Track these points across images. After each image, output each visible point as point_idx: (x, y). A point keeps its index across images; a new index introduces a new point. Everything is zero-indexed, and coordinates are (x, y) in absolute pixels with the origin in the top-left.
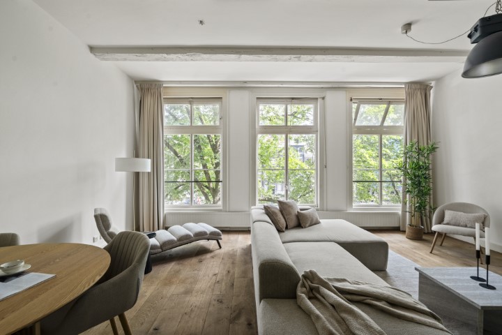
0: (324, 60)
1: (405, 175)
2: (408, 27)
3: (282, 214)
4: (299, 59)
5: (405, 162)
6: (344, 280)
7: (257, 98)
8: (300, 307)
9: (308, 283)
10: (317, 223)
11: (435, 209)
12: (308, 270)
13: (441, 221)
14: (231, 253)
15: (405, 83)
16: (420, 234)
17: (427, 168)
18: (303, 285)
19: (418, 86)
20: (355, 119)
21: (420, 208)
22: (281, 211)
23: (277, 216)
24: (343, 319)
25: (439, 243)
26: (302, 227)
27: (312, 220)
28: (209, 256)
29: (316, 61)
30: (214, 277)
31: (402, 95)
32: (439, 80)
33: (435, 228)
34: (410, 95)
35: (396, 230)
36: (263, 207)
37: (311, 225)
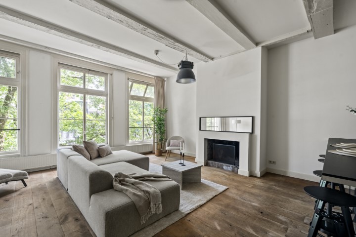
0: (115, 53)
1: (155, 124)
2: (157, 52)
3: (87, 150)
4: (99, 48)
5: (155, 117)
6: (135, 174)
7: (59, 63)
8: (116, 190)
9: (118, 179)
10: (111, 153)
11: (166, 140)
12: (117, 173)
13: (169, 145)
14: (40, 187)
15: (155, 76)
16: (161, 153)
17: (164, 121)
18: (116, 181)
19: (160, 79)
20: (130, 91)
21: (161, 140)
22: (86, 148)
23: (83, 152)
24: (138, 187)
25: (168, 156)
26: (102, 157)
27: (108, 152)
28: (14, 195)
29: (110, 52)
30: (30, 206)
31: (153, 82)
32: (168, 78)
33: (167, 148)
34: (157, 82)
35: (151, 153)
36: (71, 147)
37: (106, 155)
